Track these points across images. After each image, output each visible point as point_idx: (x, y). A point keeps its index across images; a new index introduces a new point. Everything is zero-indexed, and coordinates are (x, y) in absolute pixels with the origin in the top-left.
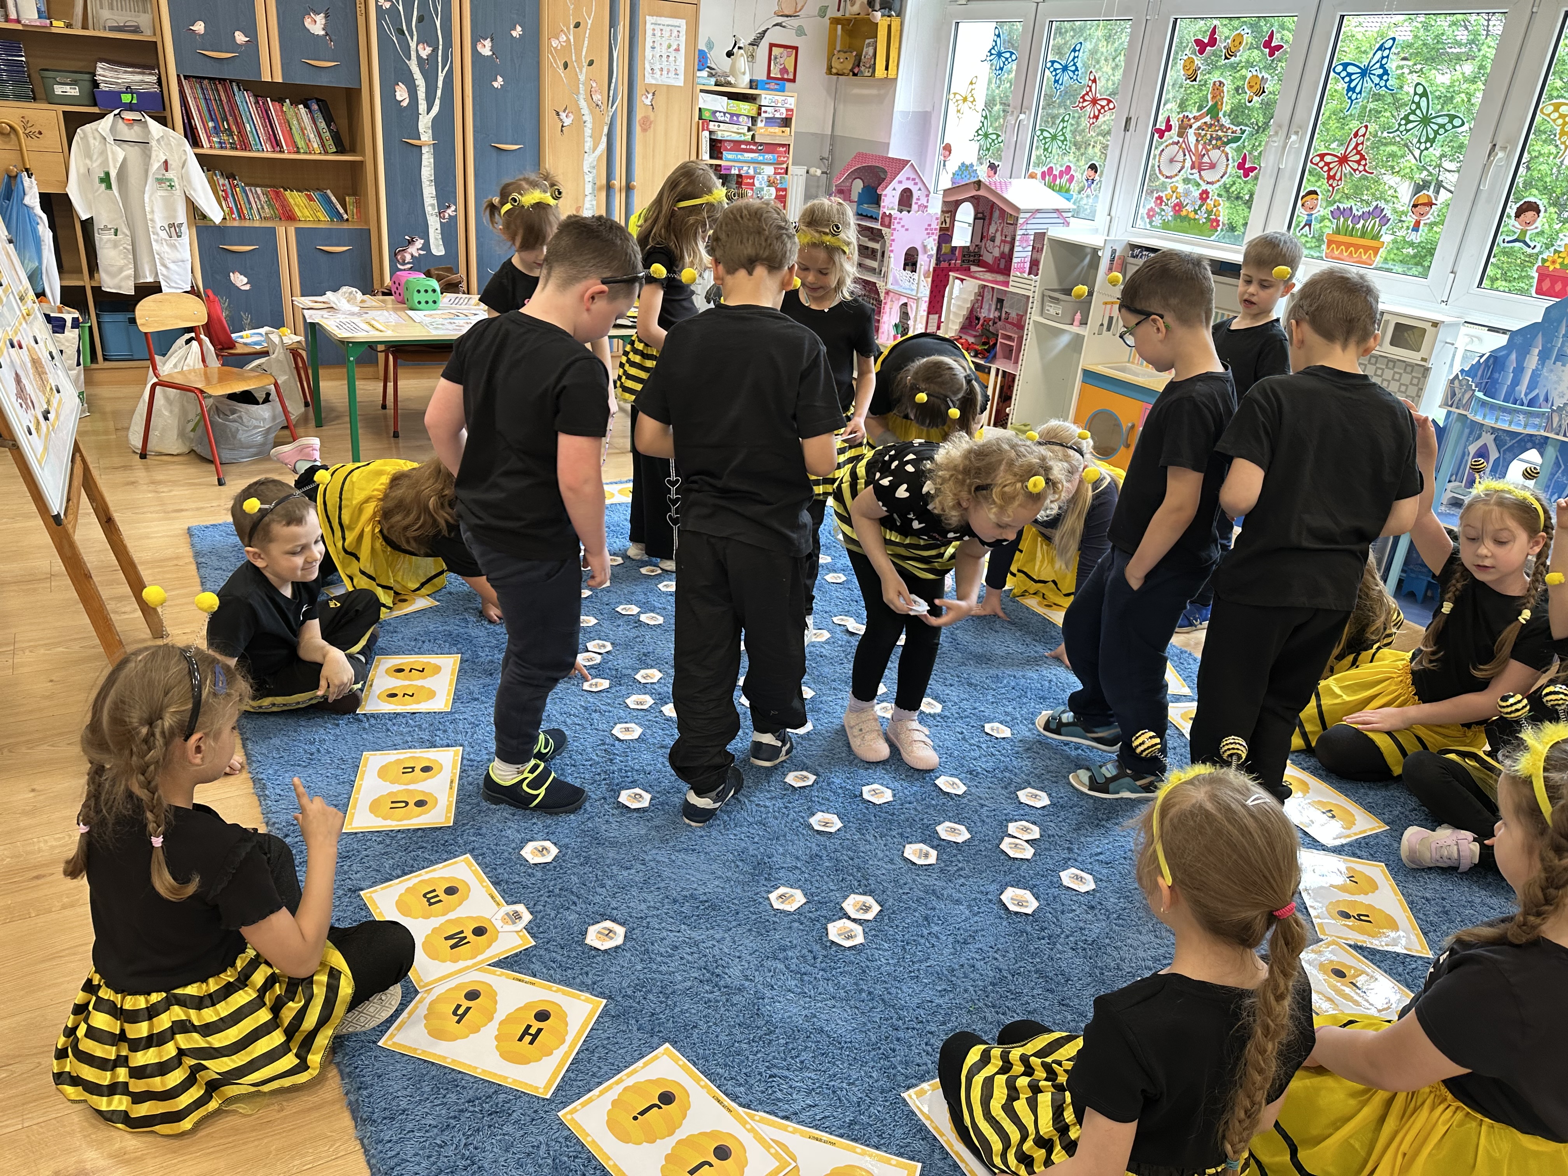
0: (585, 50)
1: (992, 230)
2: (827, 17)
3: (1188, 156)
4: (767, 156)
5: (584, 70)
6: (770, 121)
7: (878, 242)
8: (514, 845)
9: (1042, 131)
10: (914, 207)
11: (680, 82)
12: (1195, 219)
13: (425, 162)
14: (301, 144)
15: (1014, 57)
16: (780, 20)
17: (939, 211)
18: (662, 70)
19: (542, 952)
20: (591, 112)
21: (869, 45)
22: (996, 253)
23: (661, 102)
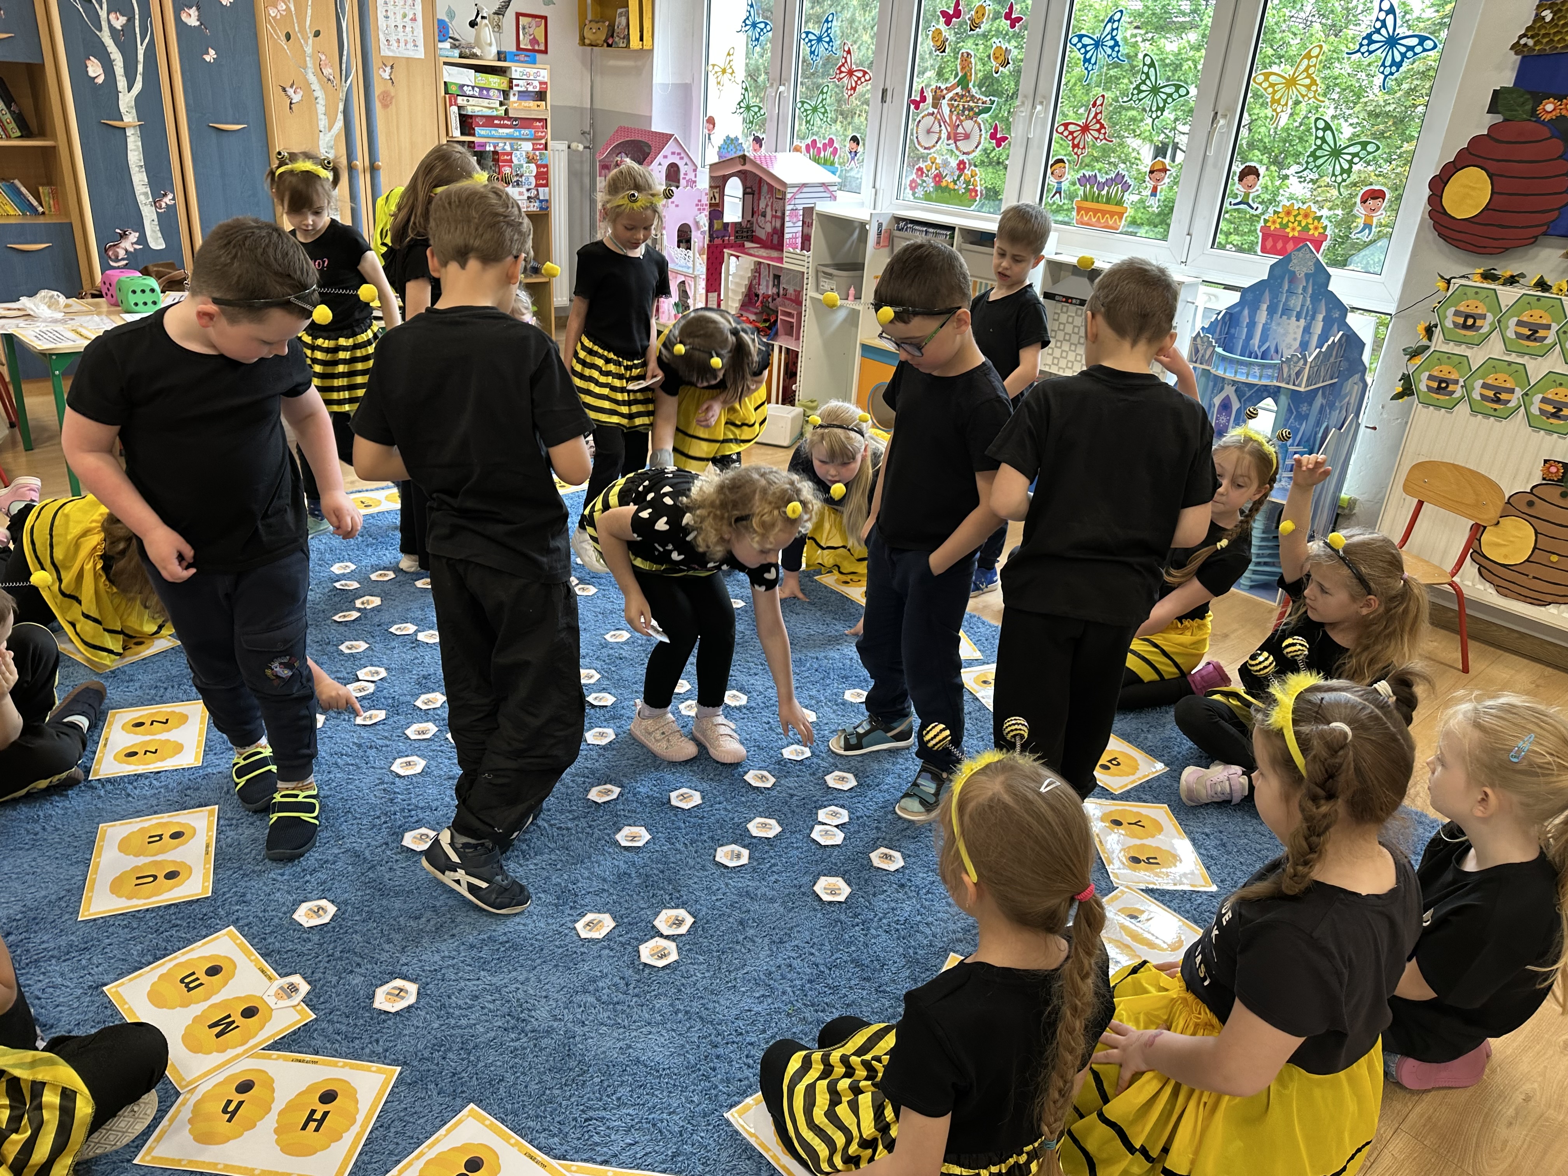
0: (308, 19)
1: (762, 205)
3: (943, 127)
4: (523, 131)
5: (310, 41)
6: (523, 95)
8: (284, 909)
9: (803, 103)
10: (683, 182)
11: (420, 54)
12: (954, 190)
13: (131, 146)
15: (768, 28)
17: (707, 186)
18: (398, 41)
19: (324, 1025)
20: (323, 87)
21: (621, 15)
22: (768, 228)
23: (401, 75)
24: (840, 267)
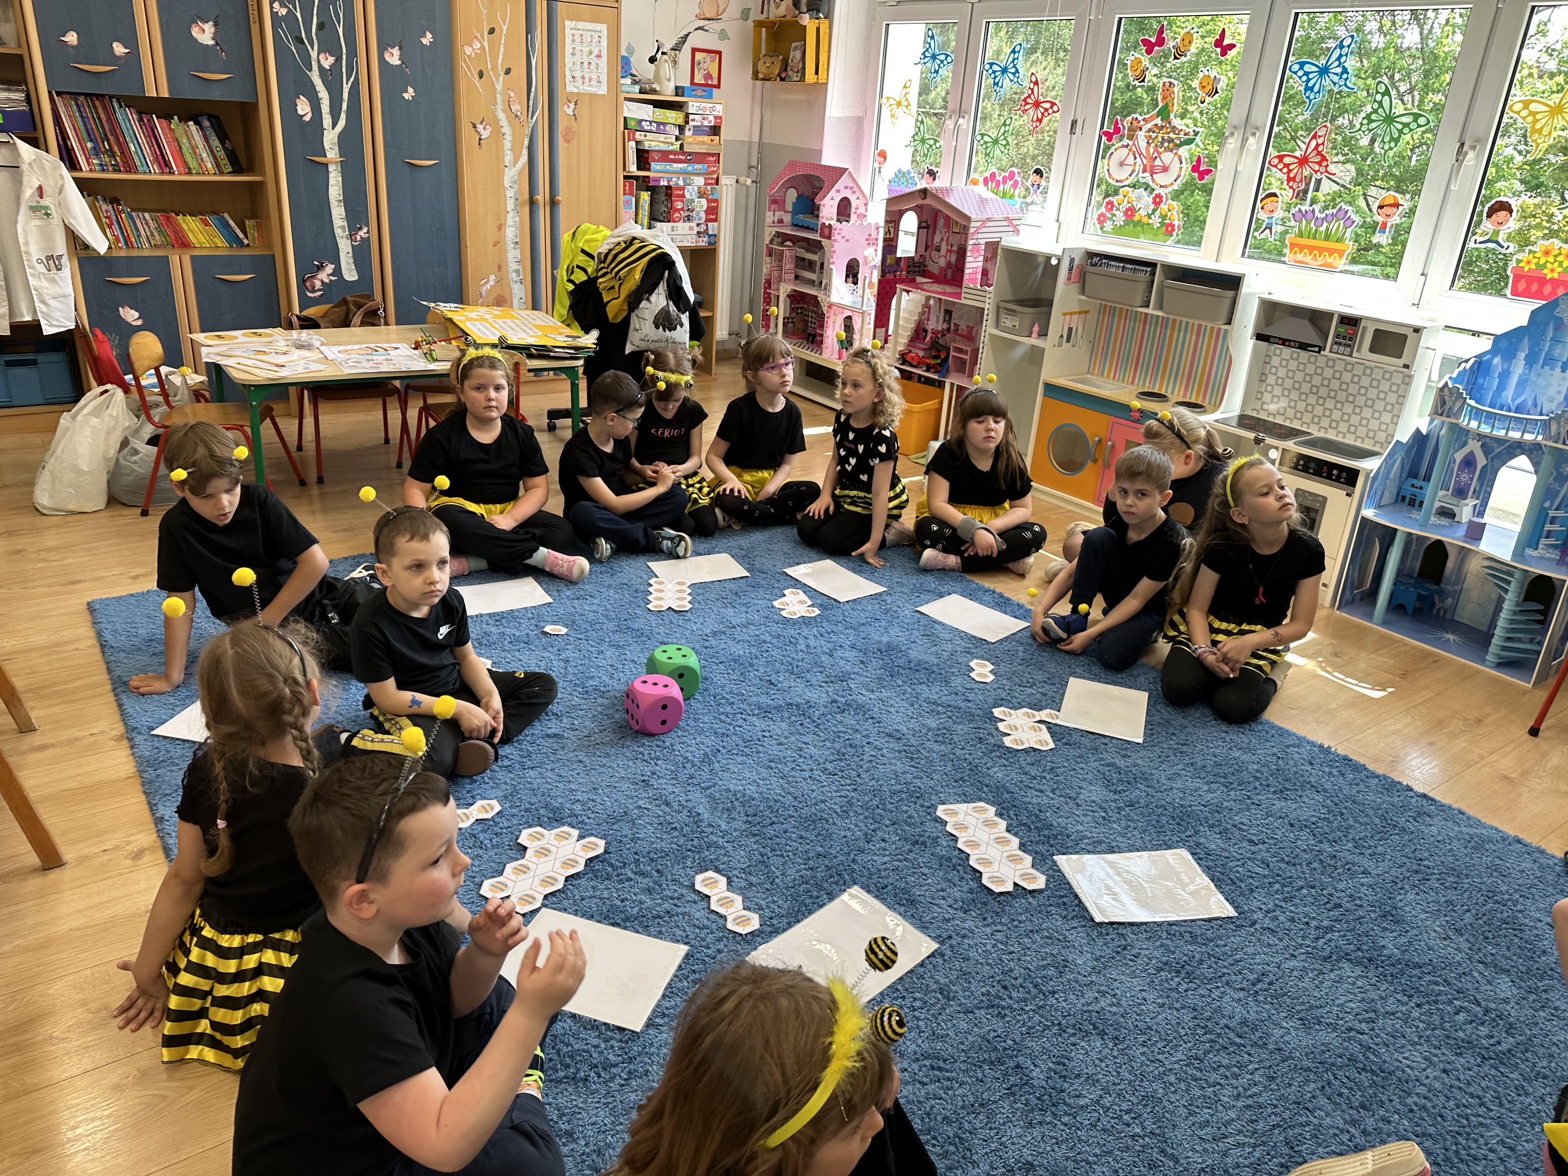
0: (501, 57)
1: (937, 239)
2: (751, 19)
3: (1138, 160)
4: (696, 166)
5: (501, 79)
7: (816, 253)
9: (983, 135)
10: (853, 217)
11: (603, 90)
12: (1148, 224)
13: (332, 181)
14: (193, 164)
15: (949, 60)
16: (701, 23)
17: (881, 221)
18: (583, 77)
20: (511, 123)
21: (796, 48)
22: (942, 263)
23: (584, 110)
24: (1021, 302)
